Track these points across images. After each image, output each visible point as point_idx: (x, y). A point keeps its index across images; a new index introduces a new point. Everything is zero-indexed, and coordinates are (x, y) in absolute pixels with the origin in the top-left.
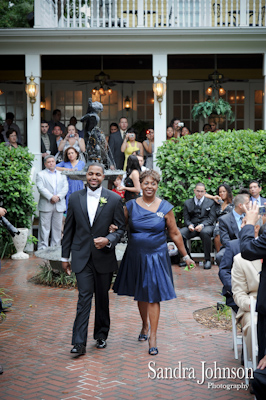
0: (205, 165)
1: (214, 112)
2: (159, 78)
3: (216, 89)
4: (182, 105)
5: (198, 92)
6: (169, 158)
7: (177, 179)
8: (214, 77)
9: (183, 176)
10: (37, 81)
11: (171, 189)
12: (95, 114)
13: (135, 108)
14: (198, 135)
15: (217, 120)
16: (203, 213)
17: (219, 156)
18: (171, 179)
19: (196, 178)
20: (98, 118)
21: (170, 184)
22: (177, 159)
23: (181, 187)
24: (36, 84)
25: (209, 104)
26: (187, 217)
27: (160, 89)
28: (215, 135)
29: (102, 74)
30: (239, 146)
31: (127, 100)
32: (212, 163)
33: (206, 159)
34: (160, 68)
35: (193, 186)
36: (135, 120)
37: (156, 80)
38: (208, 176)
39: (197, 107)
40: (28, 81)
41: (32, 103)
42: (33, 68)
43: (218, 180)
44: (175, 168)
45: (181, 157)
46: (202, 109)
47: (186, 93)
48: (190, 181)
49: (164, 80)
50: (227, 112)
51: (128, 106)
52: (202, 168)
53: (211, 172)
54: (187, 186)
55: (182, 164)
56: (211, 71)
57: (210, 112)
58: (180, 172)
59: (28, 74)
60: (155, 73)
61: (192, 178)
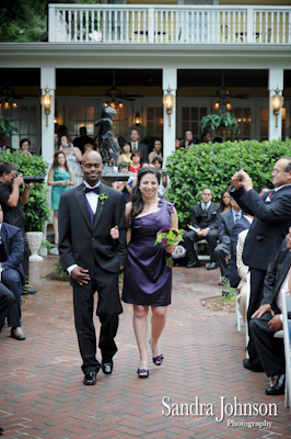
0: (212, 173)
1: (222, 125)
2: (169, 91)
3: (223, 104)
4: (190, 121)
5: (205, 109)
6: (178, 166)
7: (185, 186)
8: (222, 93)
9: (191, 183)
10: (52, 93)
11: (179, 196)
12: (109, 119)
13: (145, 124)
14: (206, 146)
15: (224, 132)
16: (209, 217)
17: (226, 164)
18: (180, 186)
19: (204, 185)
20: (111, 122)
21: (178, 191)
22: (186, 167)
23: (189, 193)
24: (50, 97)
25: (217, 117)
26: (195, 221)
27: (169, 102)
28: (222, 145)
29: (114, 89)
30: (245, 155)
31: (138, 116)
32: (219, 171)
33: (213, 167)
34: (170, 81)
35: (200, 192)
36: (145, 135)
37: (165, 93)
38: (215, 183)
39: (205, 120)
40: (43, 93)
41: (47, 114)
42: (48, 81)
43: (225, 187)
44: (183, 176)
45: (190, 165)
46: (210, 121)
47: (195, 110)
48: (198, 188)
49: (174, 93)
50: (234, 125)
51: (138, 122)
52: (210, 176)
53: (218, 180)
54: (194, 193)
55: (190, 172)
56: (218, 88)
57: (218, 125)
58: (188, 180)
59: (43, 86)
60: (165, 87)
61: (200, 185)
